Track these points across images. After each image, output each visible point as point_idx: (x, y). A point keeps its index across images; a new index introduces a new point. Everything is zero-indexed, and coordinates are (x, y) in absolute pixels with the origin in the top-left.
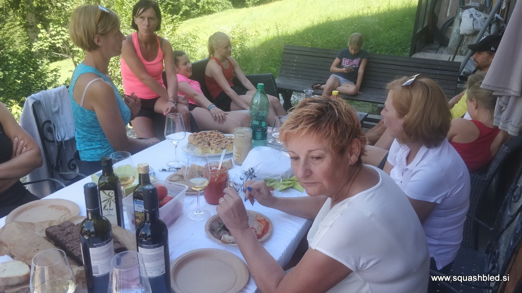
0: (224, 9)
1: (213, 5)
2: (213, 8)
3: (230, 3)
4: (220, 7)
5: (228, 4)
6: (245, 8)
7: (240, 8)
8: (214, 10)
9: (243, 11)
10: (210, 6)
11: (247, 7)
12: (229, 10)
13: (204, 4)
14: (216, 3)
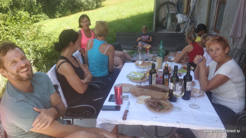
0: (45, 19)
1: (39, 18)
2: (38, 19)
3: (47, 16)
4: (43, 19)
5: (47, 17)
6: (55, 19)
7: (53, 18)
8: (40, 20)
9: (55, 20)
10: (37, 19)
11: (57, 18)
12: (48, 20)
13: (34, 18)
14: (40, 17)
